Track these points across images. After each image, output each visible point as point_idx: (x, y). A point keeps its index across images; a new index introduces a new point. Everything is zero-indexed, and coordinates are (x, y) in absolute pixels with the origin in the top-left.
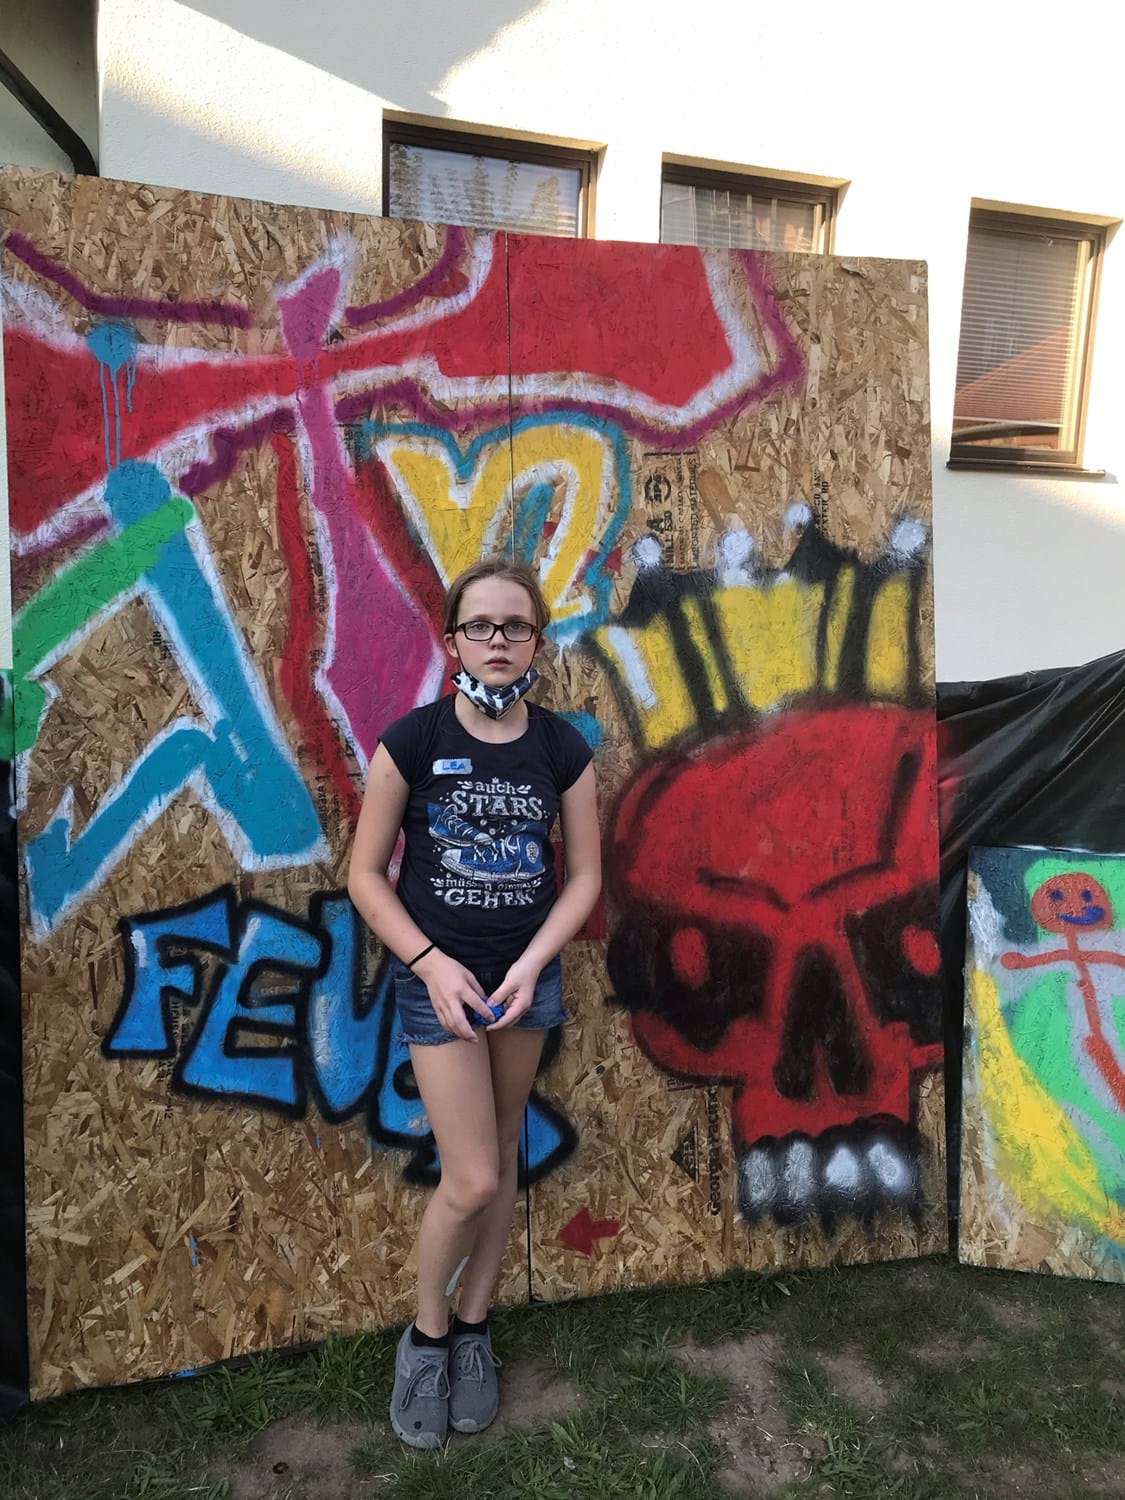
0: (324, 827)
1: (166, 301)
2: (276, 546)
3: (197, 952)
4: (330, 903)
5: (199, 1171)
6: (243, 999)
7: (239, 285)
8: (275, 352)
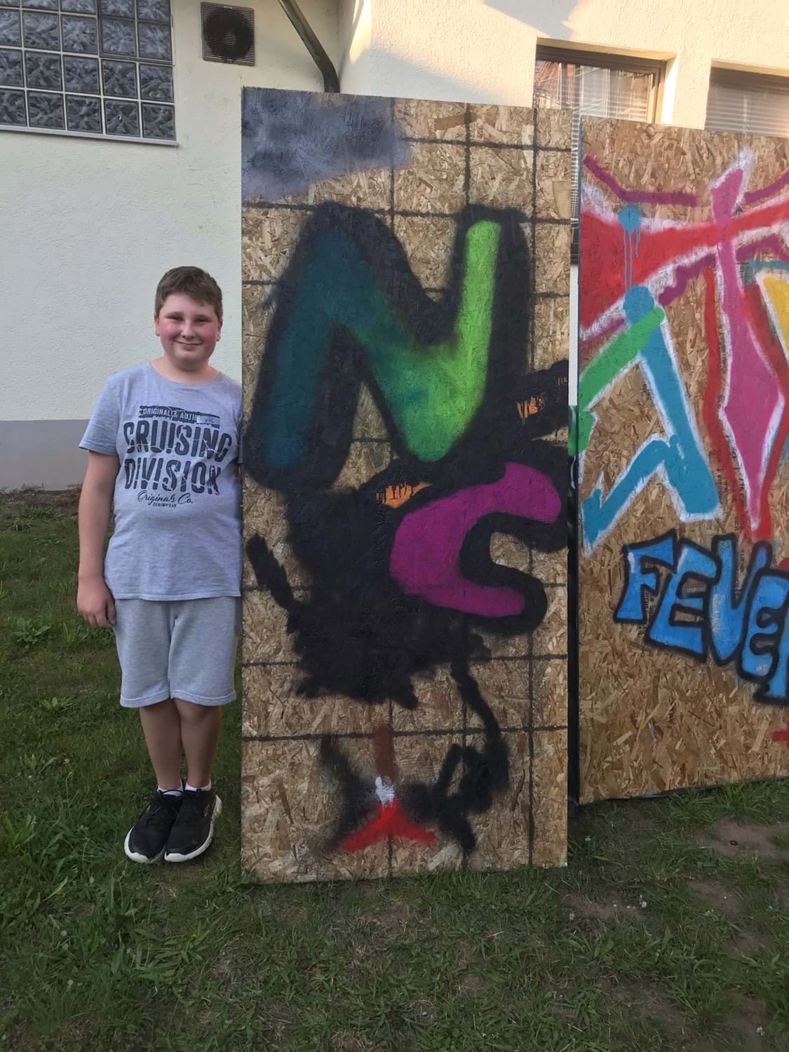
0: (720, 498)
1: (657, 192)
2: (703, 335)
3: (658, 566)
4: (722, 542)
5: (656, 687)
6: (679, 594)
7: (693, 181)
8: (707, 221)
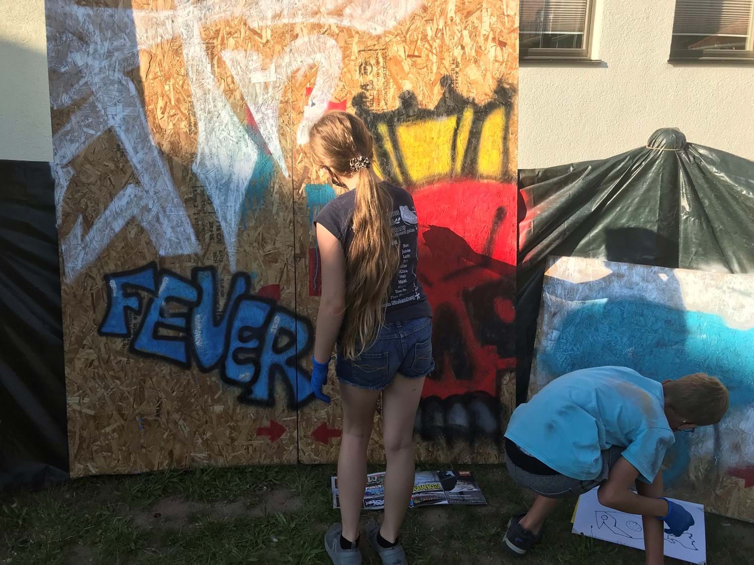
0: (198, 237)
2: (173, 103)
3: (140, 291)
4: (201, 273)
5: (142, 388)
6: (161, 314)
